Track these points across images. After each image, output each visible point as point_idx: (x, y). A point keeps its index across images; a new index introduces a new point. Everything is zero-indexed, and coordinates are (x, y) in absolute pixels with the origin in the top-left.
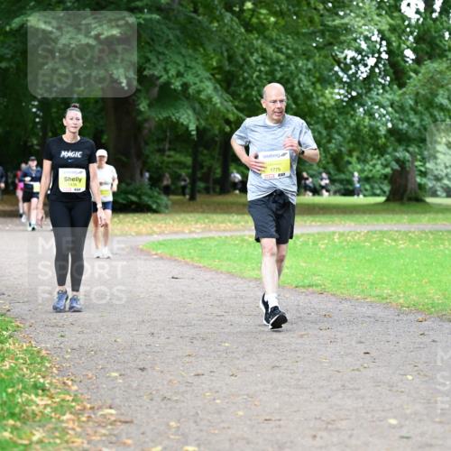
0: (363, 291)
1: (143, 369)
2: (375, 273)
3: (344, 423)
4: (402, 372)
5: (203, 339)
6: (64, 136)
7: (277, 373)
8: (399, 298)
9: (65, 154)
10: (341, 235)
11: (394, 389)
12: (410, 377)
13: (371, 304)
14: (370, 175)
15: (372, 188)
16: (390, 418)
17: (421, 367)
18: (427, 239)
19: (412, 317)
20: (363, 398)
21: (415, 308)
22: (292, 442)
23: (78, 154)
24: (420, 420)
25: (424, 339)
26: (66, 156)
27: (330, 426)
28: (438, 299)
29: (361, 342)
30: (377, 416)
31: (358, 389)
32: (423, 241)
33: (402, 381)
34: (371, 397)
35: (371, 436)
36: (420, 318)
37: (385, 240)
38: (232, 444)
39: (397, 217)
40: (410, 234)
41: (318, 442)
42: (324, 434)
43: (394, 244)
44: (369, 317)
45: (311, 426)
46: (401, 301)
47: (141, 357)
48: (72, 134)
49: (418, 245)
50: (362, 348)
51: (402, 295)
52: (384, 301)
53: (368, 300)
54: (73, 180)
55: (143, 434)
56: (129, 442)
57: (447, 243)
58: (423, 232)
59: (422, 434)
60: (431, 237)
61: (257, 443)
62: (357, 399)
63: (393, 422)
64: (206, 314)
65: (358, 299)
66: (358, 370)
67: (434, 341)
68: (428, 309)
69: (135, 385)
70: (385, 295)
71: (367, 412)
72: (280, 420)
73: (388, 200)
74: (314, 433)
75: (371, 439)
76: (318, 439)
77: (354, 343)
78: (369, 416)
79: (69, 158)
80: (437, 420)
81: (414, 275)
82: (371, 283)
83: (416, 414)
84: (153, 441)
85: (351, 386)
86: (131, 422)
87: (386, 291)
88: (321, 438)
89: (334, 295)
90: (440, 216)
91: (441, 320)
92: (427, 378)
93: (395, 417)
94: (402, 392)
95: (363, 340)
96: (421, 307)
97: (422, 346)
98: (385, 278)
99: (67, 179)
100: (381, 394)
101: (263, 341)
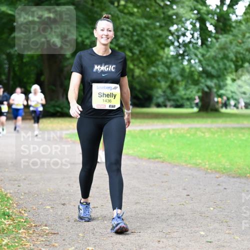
0: (186, 161)
1: (64, 204)
2: (192, 151)
3: (175, 234)
4: (207, 206)
5: (97, 188)
6: (94, 49)
7: (138, 206)
8: (206, 164)
9: (97, 68)
10: (174, 130)
11: (203, 215)
12: (212, 209)
13: (190, 168)
14: (190, 97)
15: (191, 104)
16: (201, 231)
17: (218, 203)
18: (221, 132)
19: (213, 175)
20: (186, 220)
21: (215, 171)
22: (146, 245)
23: (112, 68)
24: (217, 233)
25: (220, 187)
26: (99, 71)
27: (168, 236)
28: (228, 165)
29: (185, 189)
30: (194, 230)
31: (184, 215)
32: (219, 133)
33: (207, 210)
34: (191, 220)
35: (190, 241)
36: (217, 176)
37: (198, 133)
38: (114, 246)
39: (205, 120)
40: (212, 130)
41: (161, 245)
42: (164, 240)
43: (203, 135)
44: (189, 175)
45: (158, 235)
46: (207, 166)
47: (63, 198)
48: (104, 47)
49: (216, 136)
50: (185, 193)
51: (207, 163)
52: (198, 167)
53: (189, 166)
54: (108, 96)
55: (64, 240)
56: (56, 244)
57: (232, 134)
58: (219, 128)
59: (219, 240)
60: (224, 131)
61: (127, 246)
62: (182, 221)
63: (202, 233)
64: (99, 174)
65: (183, 166)
66: (183, 204)
67: (225, 189)
68: (222, 171)
69: (59, 213)
70: (198, 163)
71: (188, 228)
72: (140, 232)
73: (200, 111)
74: (159, 240)
75: (190, 243)
76: (161, 243)
77: (181, 190)
78: (189, 230)
79: (103, 72)
80: (227, 232)
81: (214, 152)
82: (191, 157)
83: (215, 229)
84: (69, 244)
85: (180, 214)
86: (58, 234)
87: (198, 161)
88: (163, 242)
89: (170, 163)
90: (228, 119)
91: (229, 177)
92: (221, 209)
93: (204, 231)
94: (207, 217)
95: (186, 188)
96: (218, 170)
97: (219, 191)
98: (198, 154)
99: (101, 95)
100: (196, 218)
101: (131, 188)
